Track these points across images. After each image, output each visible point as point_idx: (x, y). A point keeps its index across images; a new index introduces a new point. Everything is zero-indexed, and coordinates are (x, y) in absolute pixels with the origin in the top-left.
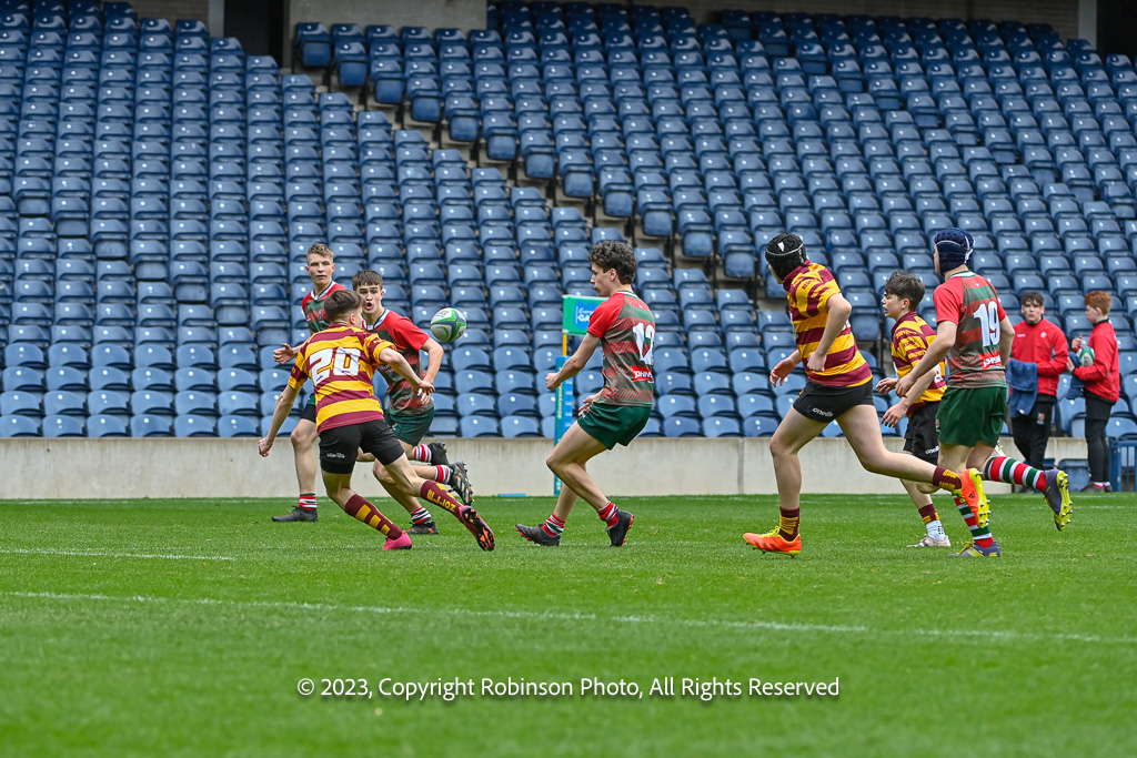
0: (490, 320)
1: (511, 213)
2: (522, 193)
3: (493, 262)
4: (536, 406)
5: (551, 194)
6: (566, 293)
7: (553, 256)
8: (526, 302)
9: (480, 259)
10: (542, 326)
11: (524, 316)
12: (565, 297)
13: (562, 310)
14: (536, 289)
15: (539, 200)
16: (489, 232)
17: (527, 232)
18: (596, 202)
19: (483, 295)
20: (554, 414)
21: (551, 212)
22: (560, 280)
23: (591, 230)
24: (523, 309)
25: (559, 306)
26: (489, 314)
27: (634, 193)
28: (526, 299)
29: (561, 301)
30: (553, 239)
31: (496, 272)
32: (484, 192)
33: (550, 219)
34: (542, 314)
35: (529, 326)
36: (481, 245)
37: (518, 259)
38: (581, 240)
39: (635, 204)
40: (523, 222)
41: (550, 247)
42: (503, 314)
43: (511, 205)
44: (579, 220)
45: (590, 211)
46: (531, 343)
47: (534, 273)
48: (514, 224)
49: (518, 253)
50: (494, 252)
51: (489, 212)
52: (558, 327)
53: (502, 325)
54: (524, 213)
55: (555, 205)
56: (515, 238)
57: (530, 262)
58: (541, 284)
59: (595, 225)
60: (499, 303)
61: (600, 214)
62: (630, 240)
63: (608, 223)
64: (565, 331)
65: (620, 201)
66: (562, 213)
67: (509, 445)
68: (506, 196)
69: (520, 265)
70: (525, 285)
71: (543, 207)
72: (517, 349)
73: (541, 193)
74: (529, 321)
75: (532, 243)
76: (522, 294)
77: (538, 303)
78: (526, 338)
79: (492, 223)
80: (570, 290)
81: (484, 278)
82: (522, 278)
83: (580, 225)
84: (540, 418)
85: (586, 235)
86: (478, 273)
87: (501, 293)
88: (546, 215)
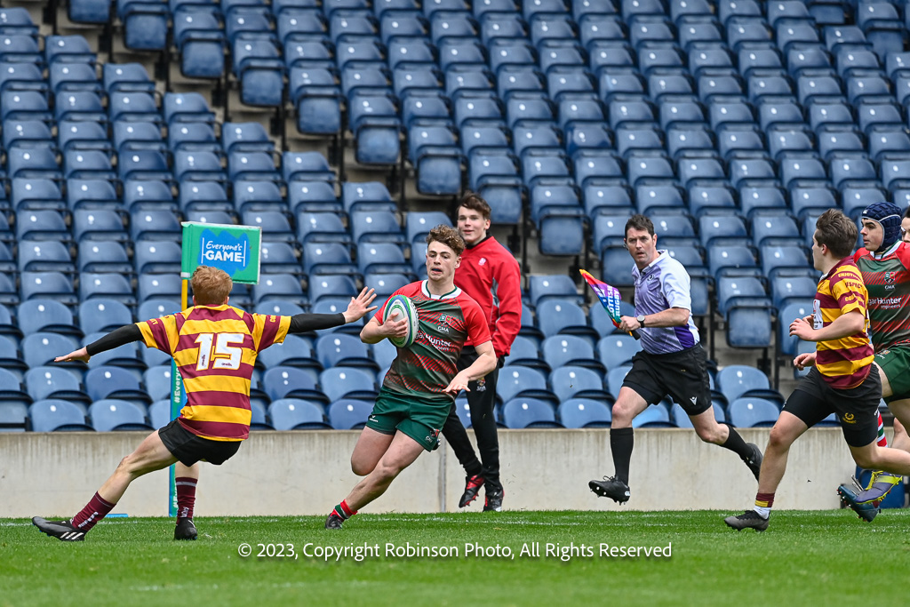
0: (75, 260)
1: (103, 102)
2: (119, 71)
3: (77, 173)
4: (143, 385)
5: (162, 73)
6: (185, 219)
7: (166, 166)
8: (126, 232)
9: (59, 170)
10: (150, 267)
11: (124, 253)
12: (183, 224)
13: (180, 244)
14: (141, 214)
15: (145, 82)
16: (72, 130)
17: (128, 130)
18: (229, 84)
19: (63, 222)
20: (169, 397)
21: (162, 100)
22: (176, 199)
23: (221, 127)
24: (122, 243)
25: (176, 238)
26: (73, 250)
27: (284, 72)
28: (127, 228)
29: (180, 231)
30: (165, 140)
31: (82, 188)
32: (64, 71)
33: (161, 110)
34: (150, 250)
35: (131, 267)
36: (59, 149)
37: (115, 169)
38: (207, 141)
39: (286, 88)
40: (122, 115)
41: (162, 152)
42: (94, 250)
43: (104, 90)
44: (204, 112)
45: (219, 98)
46: (135, 292)
47: (137, 189)
48: (108, 116)
49: (114, 160)
50: (78, 159)
51: (71, 100)
52: (173, 269)
53: (92, 266)
54: (124, 101)
55: (169, 89)
56: (110, 137)
57: (132, 174)
58: (149, 206)
59: (227, 119)
60: (87, 234)
61: (234, 104)
62: (278, 141)
63: (247, 116)
64: (185, 274)
65: (264, 83)
66: (179, 101)
67: (103, 443)
68: (96, 76)
69: (118, 178)
70: (125, 208)
71: (151, 93)
72: (114, 301)
73: (148, 72)
74: (132, 260)
75: (135, 146)
76: (121, 221)
77: (145, 234)
78: (127, 285)
79: (75, 117)
80: (191, 215)
81: (64, 197)
82: (120, 197)
83: (205, 118)
84: (148, 402)
85: (215, 134)
86: (56, 191)
87: (89, 219)
88: (155, 104)
